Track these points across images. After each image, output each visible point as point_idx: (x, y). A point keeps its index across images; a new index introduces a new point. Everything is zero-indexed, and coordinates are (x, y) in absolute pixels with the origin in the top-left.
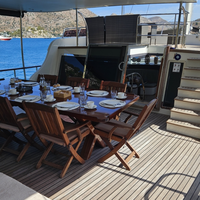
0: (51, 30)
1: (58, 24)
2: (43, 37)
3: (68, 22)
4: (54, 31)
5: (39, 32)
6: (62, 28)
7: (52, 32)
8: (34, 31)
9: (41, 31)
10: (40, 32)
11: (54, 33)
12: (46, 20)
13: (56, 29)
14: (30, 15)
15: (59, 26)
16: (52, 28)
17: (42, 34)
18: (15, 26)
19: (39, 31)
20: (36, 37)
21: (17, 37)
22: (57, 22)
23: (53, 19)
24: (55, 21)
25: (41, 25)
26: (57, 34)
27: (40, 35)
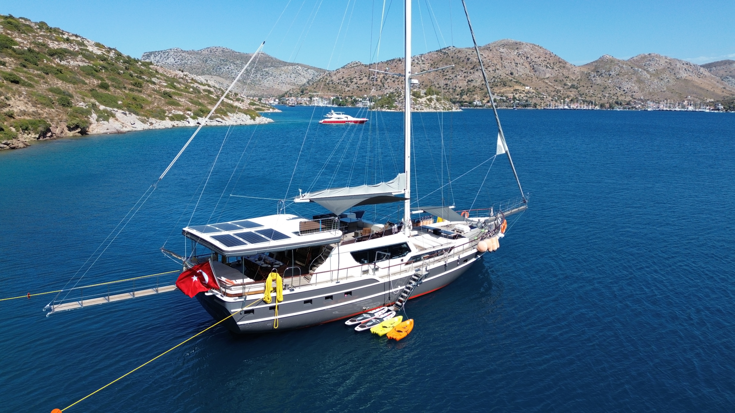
0: (456, 93)
1: (472, 80)
2: (435, 111)
3: (494, 77)
4: (461, 94)
5: (428, 100)
6: (479, 89)
7: (458, 96)
8: (418, 97)
9: (431, 98)
10: (430, 100)
11: (461, 100)
12: (447, 74)
13: (466, 90)
14: (418, 63)
15: (473, 84)
16: (457, 89)
17: (432, 104)
18: (386, 86)
19: (429, 97)
20: (419, 111)
21: (384, 110)
22: (471, 77)
23: (463, 69)
24: (466, 74)
25: (436, 83)
26: (466, 102)
27: (429, 105)
